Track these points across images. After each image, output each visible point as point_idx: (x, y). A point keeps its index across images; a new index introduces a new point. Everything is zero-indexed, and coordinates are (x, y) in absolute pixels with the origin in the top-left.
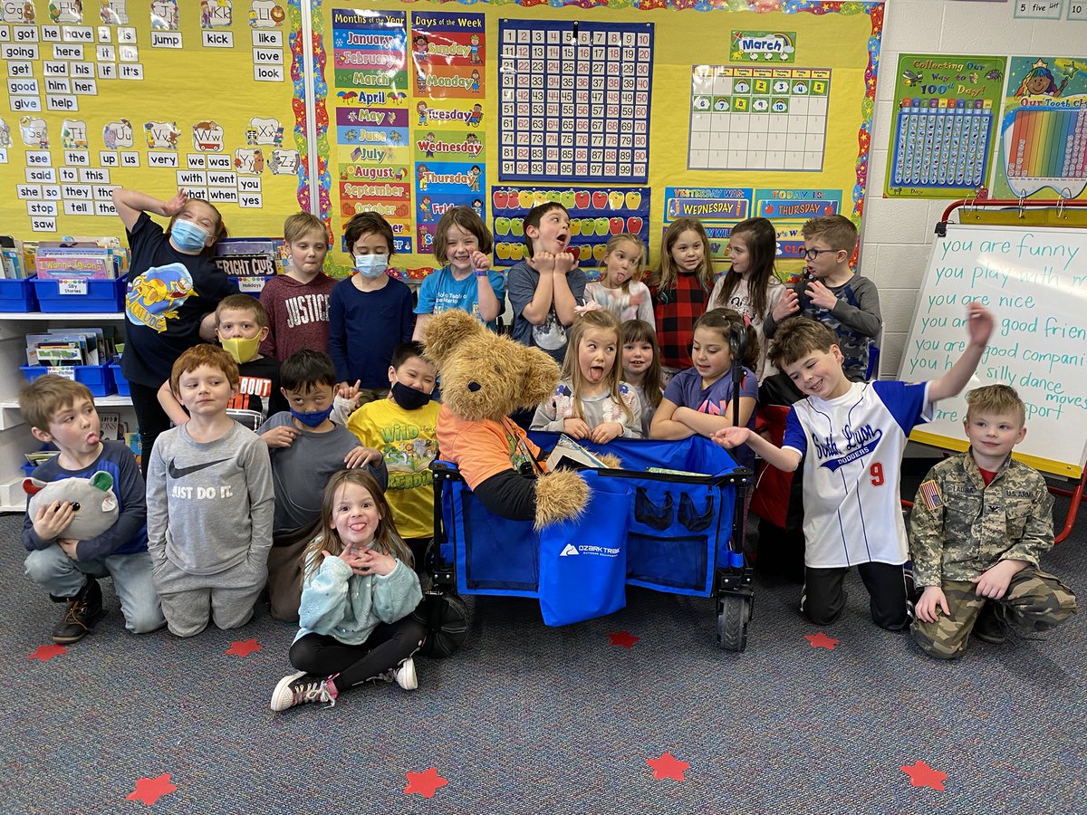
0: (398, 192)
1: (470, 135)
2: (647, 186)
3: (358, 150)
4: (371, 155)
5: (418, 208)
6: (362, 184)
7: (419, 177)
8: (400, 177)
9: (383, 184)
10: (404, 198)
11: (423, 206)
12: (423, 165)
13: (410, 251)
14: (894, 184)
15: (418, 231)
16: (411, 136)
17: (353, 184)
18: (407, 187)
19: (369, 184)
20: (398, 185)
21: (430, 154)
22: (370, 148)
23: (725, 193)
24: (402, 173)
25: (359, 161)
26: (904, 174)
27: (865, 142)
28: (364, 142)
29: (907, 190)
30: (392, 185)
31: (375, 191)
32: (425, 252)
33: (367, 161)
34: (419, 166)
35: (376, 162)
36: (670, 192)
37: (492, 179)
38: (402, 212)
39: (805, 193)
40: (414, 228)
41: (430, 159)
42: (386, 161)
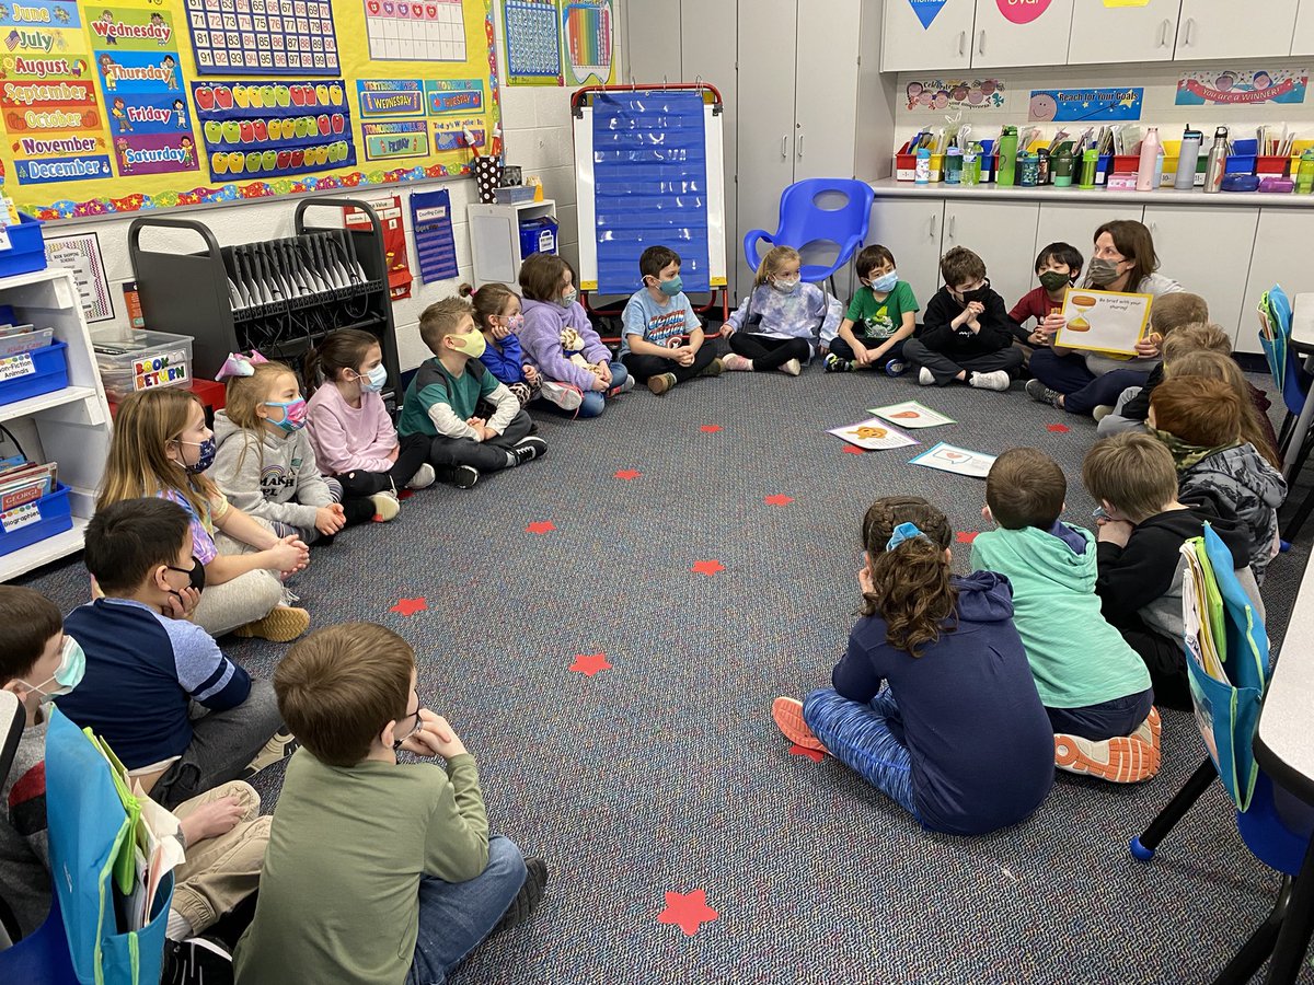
0: (79, 93)
1: (154, 15)
2: (341, 79)
3: (14, 35)
4: (34, 41)
5: (110, 115)
6: (29, 84)
7: (103, 73)
8: (77, 72)
9: (57, 83)
10: (88, 102)
11: (116, 111)
12: (105, 55)
13: (110, 174)
14: (511, 73)
15: (116, 146)
16: (82, 15)
17: (16, 84)
18: (89, 85)
19: (39, 84)
20: (79, 84)
21: (111, 40)
22: (31, 31)
23: (404, 85)
24: (80, 66)
25: (18, 50)
26: (517, 64)
27: (491, 34)
28: (21, 22)
29: (520, 78)
30: (70, 84)
31: (49, 94)
32: (127, 174)
33: (30, 51)
34: (101, 57)
35: (43, 52)
36: (361, 85)
37: (189, 75)
38: (91, 121)
39: (459, 84)
40: (109, 142)
41: (111, 48)
42: (55, 50)
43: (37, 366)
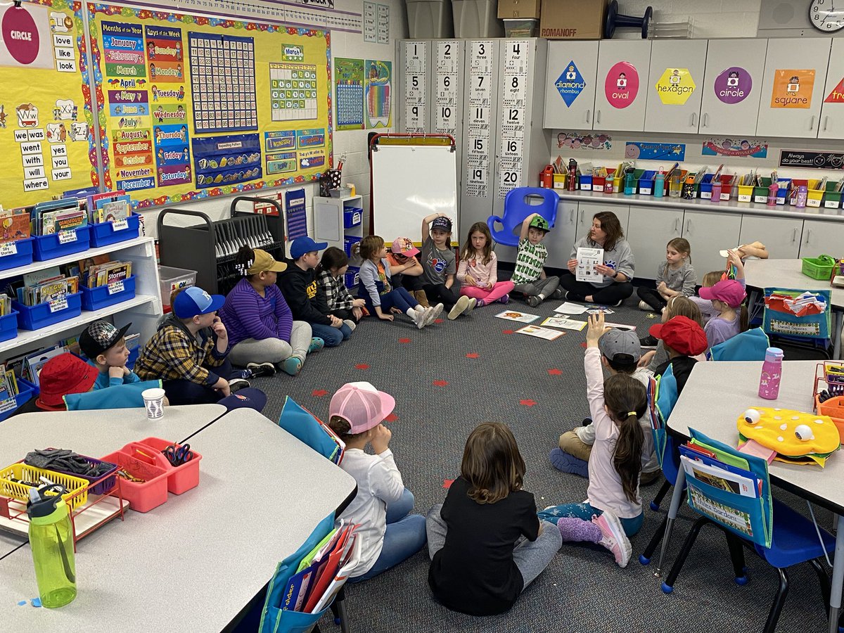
0: (145, 147)
1: (179, 106)
2: (257, 132)
3: (122, 120)
4: (130, 123)
5: (157, 156)
6: (126, 143)
7: (156, 136)
8: (146, 137)
9: (137, 142)
10: (149, 151)
11: (159, 155)
12: (157, 127)
13: (154, 186)
14: (339, 124)
15: (158, 172)
16: (150, 108)
17: (121, 144)
18: (150, 142)
19: (130, 143)
20: (145, 142)
21: (161, 120)
22: (129, 118)
23: (286, 133)
24: (147, 133)
25: (123, 128)
26: (344, 118)
27: (330, 103)
28: (125, 114)
29: (343, 126)
30: (142, 142)
31: (133, 148)
32: (162, 186)
33: (128, 128)
34: (157, 129)
35: (133, 128)
36: (267, 135)
37: (192, 135)
38: (149, 160)
39: (313, 131)
40: (155, 171)
41: (161, 124)
42: (138, 127)
43: (125, 287)
